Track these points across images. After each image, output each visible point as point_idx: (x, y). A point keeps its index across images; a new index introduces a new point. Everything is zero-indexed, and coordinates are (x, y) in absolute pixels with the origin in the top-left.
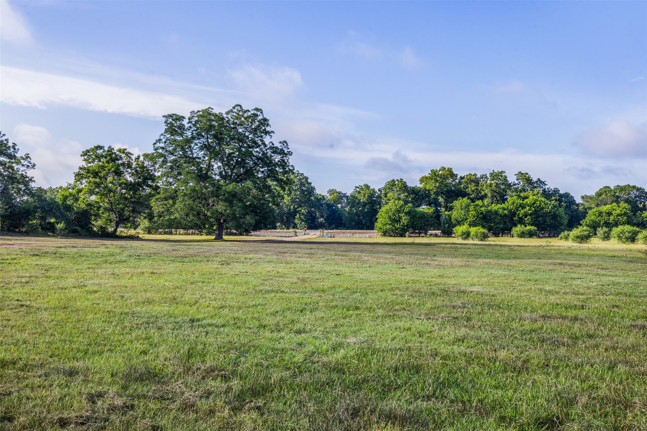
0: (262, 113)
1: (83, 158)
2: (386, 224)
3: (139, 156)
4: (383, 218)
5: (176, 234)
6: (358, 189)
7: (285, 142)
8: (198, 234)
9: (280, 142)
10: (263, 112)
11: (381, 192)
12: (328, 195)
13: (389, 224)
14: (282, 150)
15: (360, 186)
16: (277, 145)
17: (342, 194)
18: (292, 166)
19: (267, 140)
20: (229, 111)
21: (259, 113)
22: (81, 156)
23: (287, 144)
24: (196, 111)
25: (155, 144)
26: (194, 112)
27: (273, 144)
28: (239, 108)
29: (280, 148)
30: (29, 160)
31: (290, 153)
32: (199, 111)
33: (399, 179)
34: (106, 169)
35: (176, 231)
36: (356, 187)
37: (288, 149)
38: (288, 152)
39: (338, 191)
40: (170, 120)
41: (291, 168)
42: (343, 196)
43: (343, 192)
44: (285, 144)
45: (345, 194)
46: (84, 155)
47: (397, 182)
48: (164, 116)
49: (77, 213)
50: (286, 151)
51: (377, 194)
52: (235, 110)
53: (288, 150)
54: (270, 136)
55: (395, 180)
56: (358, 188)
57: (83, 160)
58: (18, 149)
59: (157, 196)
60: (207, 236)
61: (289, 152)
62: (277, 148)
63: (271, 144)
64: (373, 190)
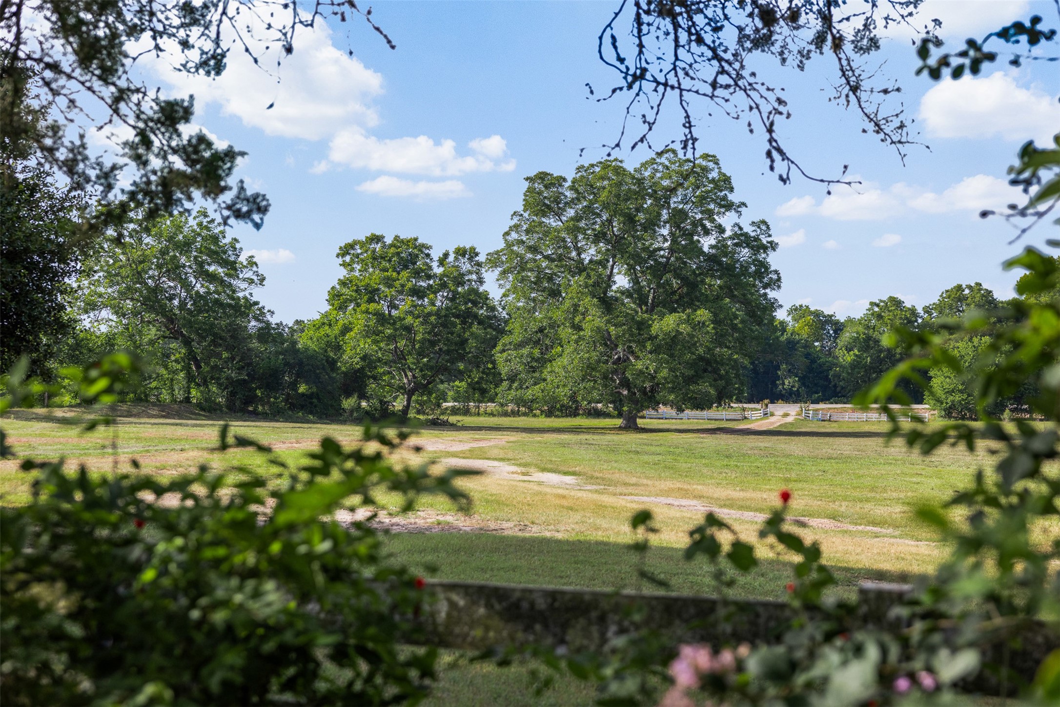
0: (717, 163)
1: (340, 260)
2: (953, 391)
3: (446, 255)
4: (946, 377)
5: (478, 414)
6: (876, 309)
7: (764, 222)
8: (525, 414)
9: (753, 223)
10: (720, 162)
11: (930, 314)
12: (789, 319)
13: (961, 391)
14: (757, 239)
15: (881, 301)
16: (748, 229)
17: (824, 316)
18: (776, 272)
19: (727, 220)
20: (646, 162)
21: (711, 165)
22: (338, 256)
23: (768, 227)
24: (586, 165)
25: (507, 234)
26: (583, 167)
27: (741, 229)
28: (672, 155)
29: (753, 234)
30: (255, 269)
31: (773, 246)
32: (592, 166)
33: (973, 285)
34: (397, 284)
35: (478, 407)
36: (873, 304)
37: (770, 236)
38: (768, 242)
39: (812, 309)
40: (538, 186)
41: (775, 277)
42: (825, 321)
43: (826, 313)
44: (764, 227)
45: (831, 316)
46: (343, 255)
47: (967, 291)
48: (527, 179)
49: (345, 374)
50: (764, 240)
51: (920, 321)
52: (663, 160)
53: (769, 239)
54: (738, 212)
55: (964, 286)
56: (878, 305)
57: (341, 265)
58: (241, 249)
59: (506, 339)
60: (549, 420)
61: (771, 243)
62: (746, 235)
63: (736, 229)
64: (913, 311)
